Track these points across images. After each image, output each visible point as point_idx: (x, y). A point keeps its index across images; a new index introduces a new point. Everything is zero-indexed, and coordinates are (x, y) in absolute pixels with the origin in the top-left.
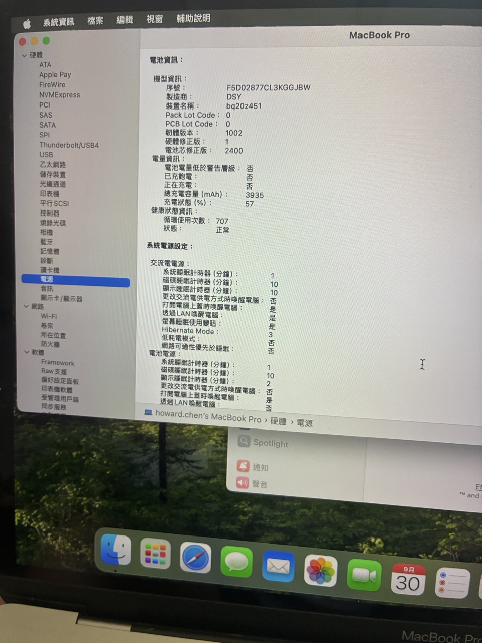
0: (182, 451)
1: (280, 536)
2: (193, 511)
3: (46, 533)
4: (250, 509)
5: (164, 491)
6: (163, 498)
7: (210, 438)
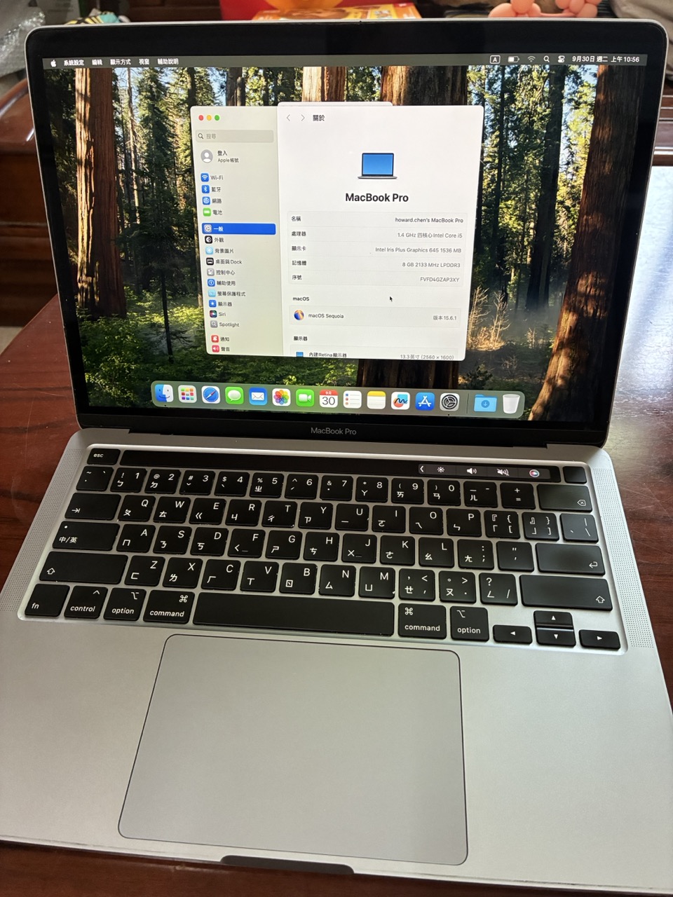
0: (180, 332)
1: (240, 379)
2: (189, 367)
3: (105, 386)
4: (221, 364)
5: (172, 356)
6: (171, 361)
7: (194, 323)
